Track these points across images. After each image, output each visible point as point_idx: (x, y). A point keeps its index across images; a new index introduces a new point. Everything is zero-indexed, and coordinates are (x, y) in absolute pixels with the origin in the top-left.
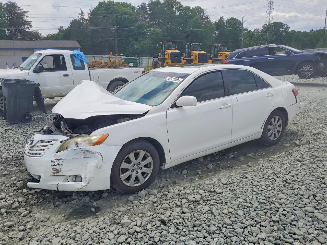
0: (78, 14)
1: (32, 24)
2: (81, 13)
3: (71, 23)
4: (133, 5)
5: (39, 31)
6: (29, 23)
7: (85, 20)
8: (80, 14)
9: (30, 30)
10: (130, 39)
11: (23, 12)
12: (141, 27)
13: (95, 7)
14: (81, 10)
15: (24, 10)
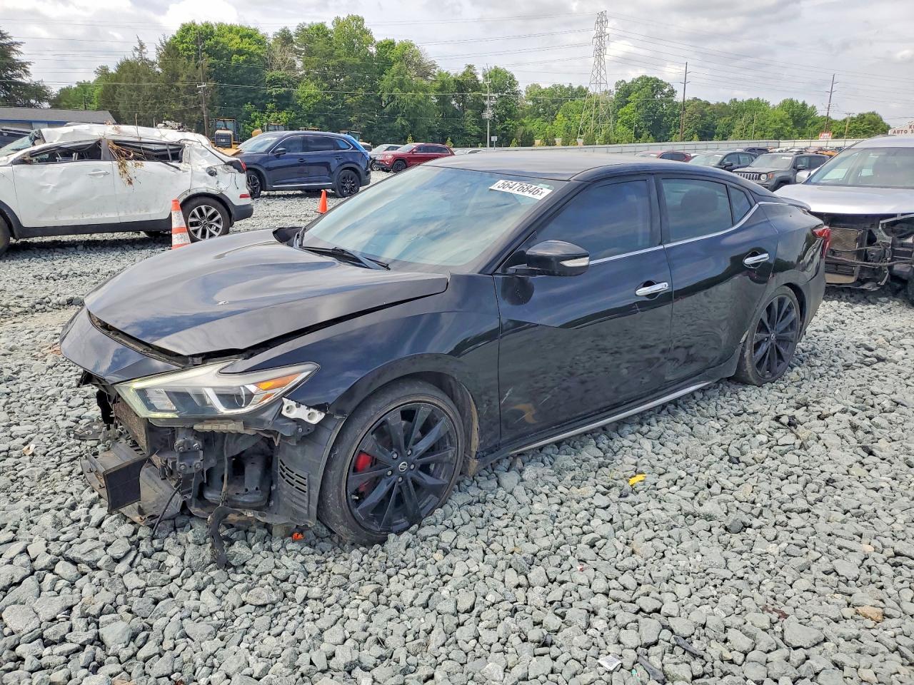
0: (132, 49)
1: (31, 69)
2: (138, 47)
3: (118, 66)
4: (261, 32)
5: (46, 84)
6: (24, 66)
7: (147, 64)
8: (137, 49)
9: (26, 80)
10: (248, 107)
11: (12, 43)
12: (274, 82)
13: (175, 34)
14: (139, 41)
15: (14, 40)
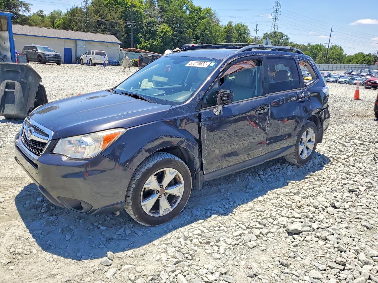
6: (27, 6)
8: (84, 2)
10: (139, 35)
